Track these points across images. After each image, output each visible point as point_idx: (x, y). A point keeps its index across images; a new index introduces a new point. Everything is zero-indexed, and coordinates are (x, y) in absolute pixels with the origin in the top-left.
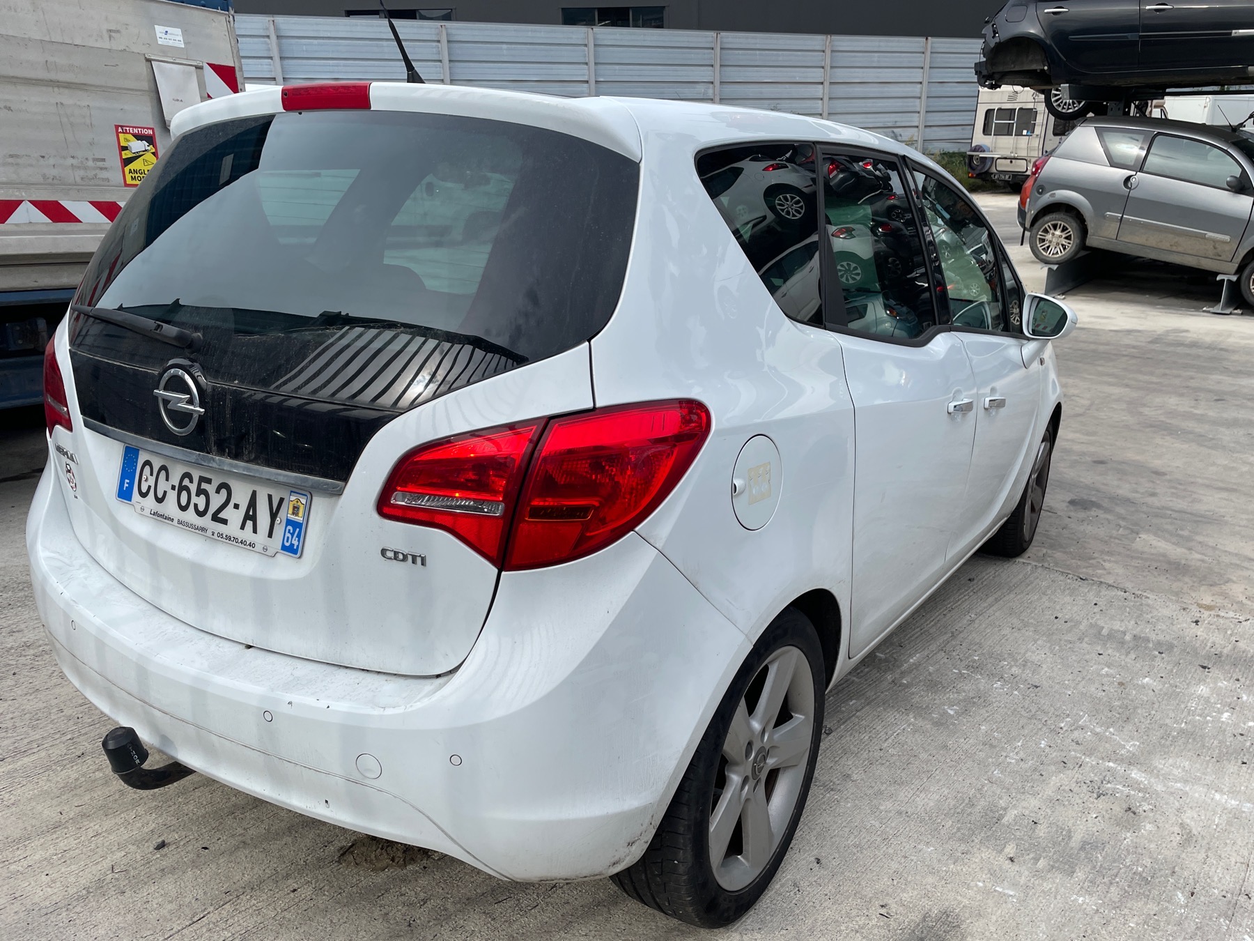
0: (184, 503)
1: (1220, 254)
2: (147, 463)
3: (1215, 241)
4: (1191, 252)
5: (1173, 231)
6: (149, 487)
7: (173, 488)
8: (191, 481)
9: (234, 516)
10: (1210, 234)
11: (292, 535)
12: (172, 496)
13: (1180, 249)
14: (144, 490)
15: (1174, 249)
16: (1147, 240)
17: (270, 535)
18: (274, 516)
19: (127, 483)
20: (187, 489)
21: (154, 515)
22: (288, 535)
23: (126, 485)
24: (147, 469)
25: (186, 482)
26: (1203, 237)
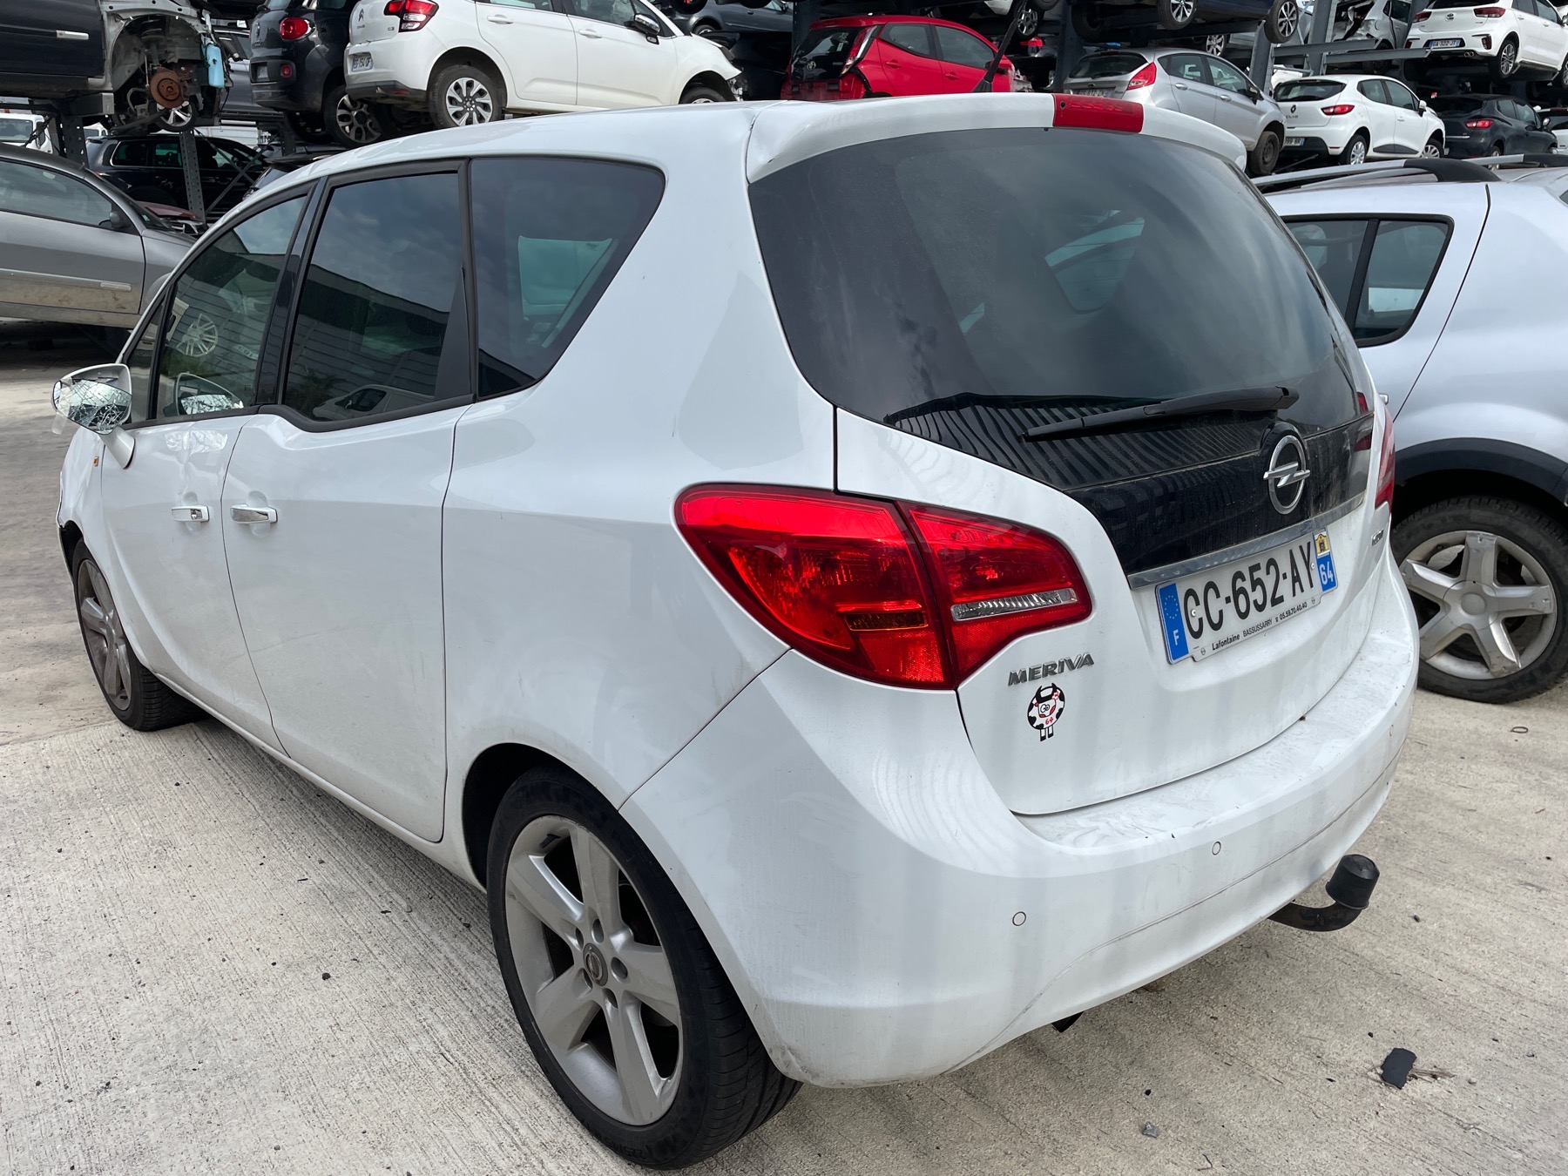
0: (1243, 609)
1: (123, 306)
2: (1190, 593)
3: (113, 291)
4: (87, 307)
5: (58, 283)
6: (1201, 620)
7: (1228, 600)
8: (1244, 580)
9: (1285, 588)
10: (104, 284)
11: (1326, 571)
12: (1230, 612)
13: (73, 304)
14: (1196, 628)
15: (65, 304)
16: (26, 297)
17: (1312, 586)
18: (1307, 564)
19: (1177, 634)
20: (1243, 591)
21: (1217, 648)
22: (1323, 573)
23: (1176, 637)
24: (1191, 600)
25: (1239, 584)
26: (98, 287)
